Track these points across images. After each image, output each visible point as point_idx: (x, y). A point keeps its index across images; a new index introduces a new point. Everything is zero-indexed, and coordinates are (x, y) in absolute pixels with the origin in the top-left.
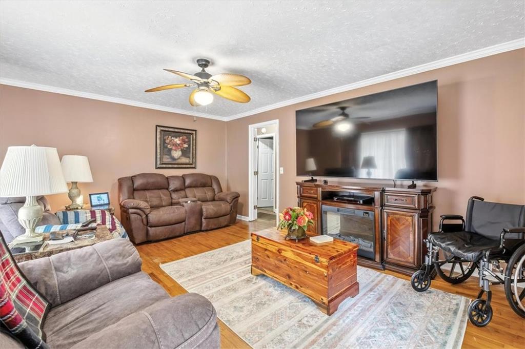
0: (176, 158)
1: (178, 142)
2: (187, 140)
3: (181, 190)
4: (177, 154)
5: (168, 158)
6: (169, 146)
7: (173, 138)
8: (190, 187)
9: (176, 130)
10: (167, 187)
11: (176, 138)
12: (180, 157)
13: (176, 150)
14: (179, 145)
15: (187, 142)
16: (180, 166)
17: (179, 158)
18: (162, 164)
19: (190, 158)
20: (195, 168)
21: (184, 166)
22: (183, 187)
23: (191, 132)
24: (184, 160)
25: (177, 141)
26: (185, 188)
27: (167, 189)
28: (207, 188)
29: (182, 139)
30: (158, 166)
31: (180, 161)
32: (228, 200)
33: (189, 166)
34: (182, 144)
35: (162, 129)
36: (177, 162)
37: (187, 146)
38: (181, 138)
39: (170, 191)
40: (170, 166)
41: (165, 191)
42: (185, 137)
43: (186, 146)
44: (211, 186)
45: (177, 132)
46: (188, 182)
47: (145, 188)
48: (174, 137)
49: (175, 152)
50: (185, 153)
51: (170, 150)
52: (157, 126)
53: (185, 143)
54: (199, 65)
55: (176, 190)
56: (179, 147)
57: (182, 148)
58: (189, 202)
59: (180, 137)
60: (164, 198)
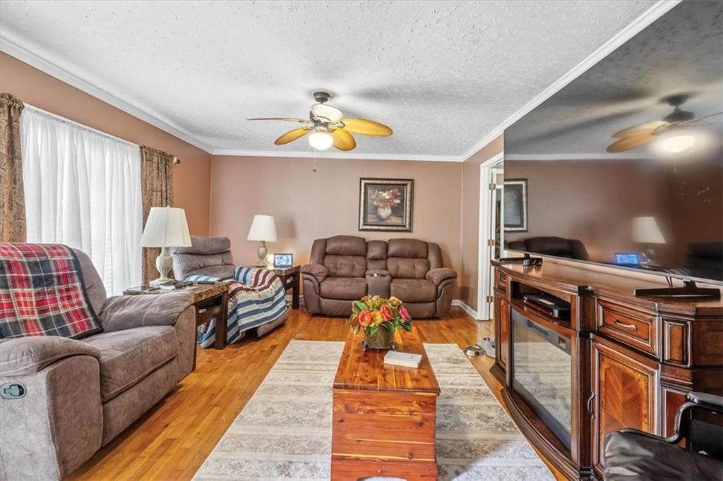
0: (384, 217)
1: (387, 197)
2: (399, 194)
3: (381, 259)
4: (385, 212)
5: (373, 218)
6: (375, 202)
7: (380, 193)
8: (394, 256)
9: (385, 182)
10: (364, 254)
11: (385, 192)
12: (389, 216)
13: (384, 208)
14: (388, 200)
15: (398, 196)
16: (389, 228)
17: (388, 218)
18: (367, 225)
19: (403, 217)
20: (409, 231)
21: (394, 228)
22: (384, 256)
23: (404, 182)
24: (395, 220)
25: (386, 195)
26: (388, 257)
27: (365, 256)
28: (418, 260)
29: (393, 193)
30: (361, 228)
31: (389, 222)
32: (435, 281)
33: (401, 228)
34: (392, 200)
35: (366, 181)
36: (385, 223)
37: (399, 202)
38: (391, 191)
39: (366, 260)
40: (376, 228)
41: (361, 259)
42: (396, 190)
43: (397, 201)
44: (427, 258)
45: (384, 185)
46: (392, 249)
47: (337, 254)
48: (381, 191)
49: (382, 210)
50: (397, 211)
51: (376, 208)
52: (361, 179)
53: (396, 198)
54: (316, 100)
55: (375, 259)
56: (388, 204)
57: (393, 204)
58: (375, 275)
59: (389, 190)
60: (357, 266)
